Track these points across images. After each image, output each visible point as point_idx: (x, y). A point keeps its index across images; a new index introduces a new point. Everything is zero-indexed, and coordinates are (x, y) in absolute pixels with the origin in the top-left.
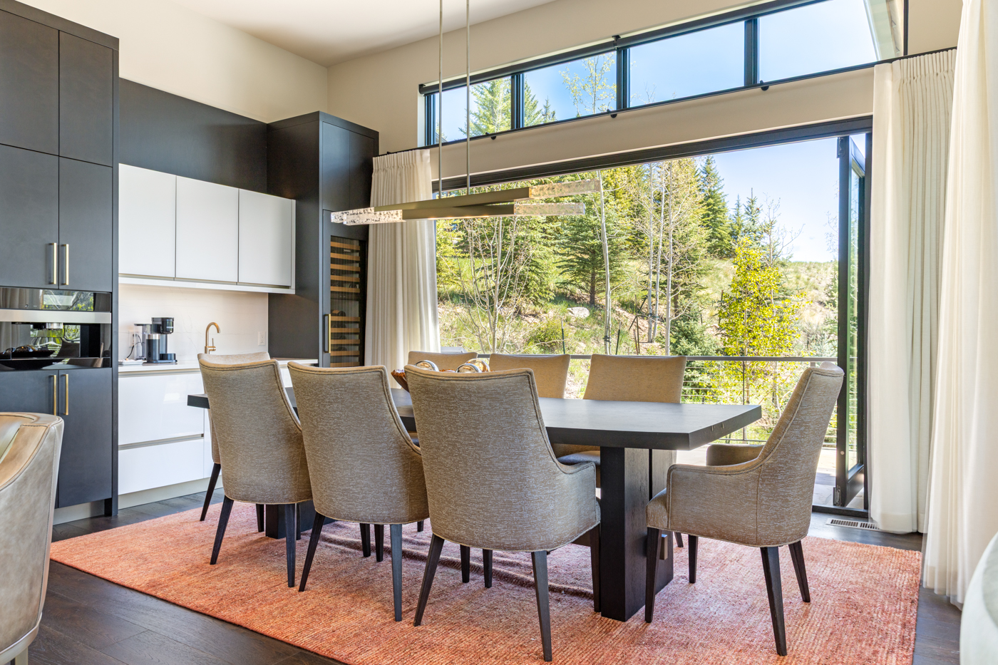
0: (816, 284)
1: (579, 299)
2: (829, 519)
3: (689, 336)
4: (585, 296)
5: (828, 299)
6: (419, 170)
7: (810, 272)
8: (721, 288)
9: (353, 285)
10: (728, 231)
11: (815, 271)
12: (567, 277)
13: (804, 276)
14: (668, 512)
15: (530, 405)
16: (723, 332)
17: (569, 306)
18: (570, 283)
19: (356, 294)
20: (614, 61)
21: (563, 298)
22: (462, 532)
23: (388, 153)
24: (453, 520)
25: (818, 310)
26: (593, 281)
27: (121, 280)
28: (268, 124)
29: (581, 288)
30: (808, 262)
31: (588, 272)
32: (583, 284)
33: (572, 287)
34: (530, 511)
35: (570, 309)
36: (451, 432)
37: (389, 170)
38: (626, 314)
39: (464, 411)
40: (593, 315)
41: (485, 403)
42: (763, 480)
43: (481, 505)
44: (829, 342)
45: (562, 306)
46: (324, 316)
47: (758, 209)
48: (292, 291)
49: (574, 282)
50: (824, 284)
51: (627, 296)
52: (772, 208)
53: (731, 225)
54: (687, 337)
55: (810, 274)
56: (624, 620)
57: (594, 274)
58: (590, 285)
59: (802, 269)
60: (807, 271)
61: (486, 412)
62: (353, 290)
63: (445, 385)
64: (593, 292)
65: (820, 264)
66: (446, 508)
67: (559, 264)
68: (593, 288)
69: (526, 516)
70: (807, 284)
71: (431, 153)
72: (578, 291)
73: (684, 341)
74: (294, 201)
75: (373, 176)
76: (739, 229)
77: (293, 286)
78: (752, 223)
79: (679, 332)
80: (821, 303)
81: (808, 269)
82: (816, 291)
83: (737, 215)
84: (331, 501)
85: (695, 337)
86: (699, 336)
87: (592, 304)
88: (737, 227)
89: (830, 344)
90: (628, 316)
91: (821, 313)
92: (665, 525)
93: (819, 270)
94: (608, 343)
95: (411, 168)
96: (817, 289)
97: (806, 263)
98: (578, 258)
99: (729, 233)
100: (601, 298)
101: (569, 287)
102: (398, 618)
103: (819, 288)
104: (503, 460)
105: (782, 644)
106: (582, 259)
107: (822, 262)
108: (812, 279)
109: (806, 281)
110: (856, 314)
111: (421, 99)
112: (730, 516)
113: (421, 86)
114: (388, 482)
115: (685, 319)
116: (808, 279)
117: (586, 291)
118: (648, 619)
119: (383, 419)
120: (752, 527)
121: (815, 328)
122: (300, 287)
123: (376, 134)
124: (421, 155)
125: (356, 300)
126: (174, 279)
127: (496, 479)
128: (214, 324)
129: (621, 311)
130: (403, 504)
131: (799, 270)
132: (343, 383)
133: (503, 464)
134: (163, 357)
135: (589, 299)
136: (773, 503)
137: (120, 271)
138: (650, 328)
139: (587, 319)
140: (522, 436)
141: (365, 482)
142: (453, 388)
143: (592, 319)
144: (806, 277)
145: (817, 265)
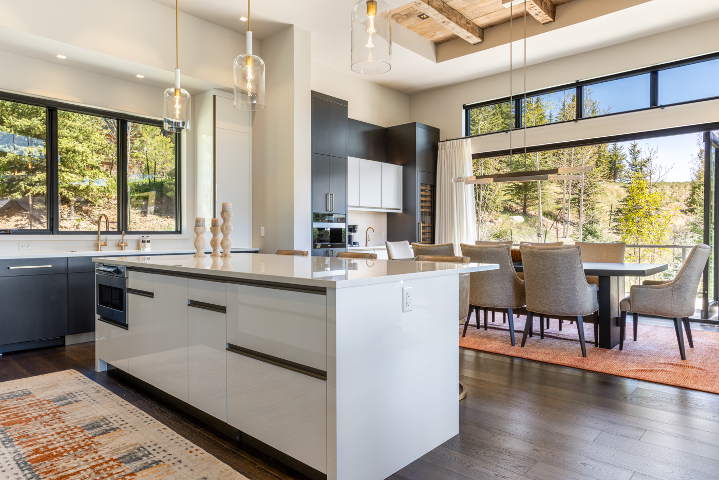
0: (678, 198)
1: (516, 210)
2: (699, 324)
3: (592, 233)
4: (519, 209)
5: (687, 208)
6: (465, 149)
7: (673, 189)
8: (609, 201)
9: (427, 207)
10: (608, 160)
11: (677, 188)
12: (508, 197)
13: (669, 192)
14: (630, 304)
15: (579, 259)
16: (614, 231)
17: (511, 215)
18: (510, 200)
19: (429, 212)
20: (575, 93)
21: (508, 210)
22: (547, 309)
23: (447, 140)
24: (541, 304)
25: (680, 216)
26: (525, 199)
27: (349, 209)
28: (386, 128)
29: (517, 203)
30: (671, 182)
31: (522, 193)
32: (519, 201)
33: (512, 203)
34: (577, 300)
35: (512, 217)
36: (543, 269)
37: (448, 149)
38: (547, 220)
39: (550, 261)
40: (526, 221)
41: (560, 258)
42: (675, 290)
43: (555, 298)
44: (690, 237)
45: (505, 216)
46: (418, 224)
47: (638, 151)
48: (401, 211)
49: (512, 200)
50: (684, 197)
51: (547, 209)
52: (652, 153)
53: (610, 155)
54: (591, 234)
55: (673, 190)
56: (610, 349)
57: (525, 195)
58: (523, 201)
59: (667, 188)
60: (671, 189)
61: (560, 262)
62: (428, 210)
63: (543, 251)
64: (525, 207)
65: (680, 183)
66: (538, 300)
67: (503, 189)
68: (525, 203)
69: (575, 302)
70: (671, 198)
71: (471, 140)
72: (515, 206)
73: (590, 237)
74: (402, 166)
75: (438, 152)
76: (616, 158)
77: (402, 209)
78: (634, 160)
79: (586, 231)
80: (682, 211)
81: (672, 187)
82: (678, 203)
83: (615, 148)
84: (482, 299)
85: (596, 234)
86: (599, 234)
87: (524, 213)
88: (615, 158)
89: (691, 238)
90: (549, 222)
91: (682, 218)
92: (629, 310)
93: (680, 188)
94: (540, 238)
95: (460, 147)
96: (678, 201)
97: (670, 183)
98: (516, 185)
99: (609, 162)
100: (531, 211)
101: (510, 203)
102: (513, 344)
103: (680, 200)
104: (567, 280)
105: (683, 355)
106: (518, 185)
107: (682, 181)
108: (675, 194)
109: (670, 195)
110: (713, 221)
111: (464, 111)
112: (660, 305)
113: (464, 105)
114: (508, 291)
115: (591, 223)
116: (672, 195)
117: (520, 206)
118: (621, 348)
119: (508, 266)
120: (670, 309)
121: (678, 228)
122: (405, 209)
123: (438, 130)
124: (466, 141)
125: (429, 215)
126: (358, 207)
127: (563, 287)
128: (370, 228)
129: (544, 218)
130: (513, 300)
131: (665, 188)
132: (491, 252)
133: (566, 282)
134: (355, 243)
135: (522, 211)
136: (679, 300)
137: (348, 205)
138: (564, 229)
139: (523, 223)
140: (575, 271)
141: (498, 291)
142: (546, 253)
143: (526, 223)
144: (670, 193)
145: (678, 184)
